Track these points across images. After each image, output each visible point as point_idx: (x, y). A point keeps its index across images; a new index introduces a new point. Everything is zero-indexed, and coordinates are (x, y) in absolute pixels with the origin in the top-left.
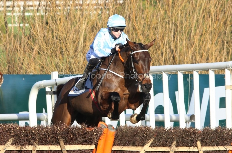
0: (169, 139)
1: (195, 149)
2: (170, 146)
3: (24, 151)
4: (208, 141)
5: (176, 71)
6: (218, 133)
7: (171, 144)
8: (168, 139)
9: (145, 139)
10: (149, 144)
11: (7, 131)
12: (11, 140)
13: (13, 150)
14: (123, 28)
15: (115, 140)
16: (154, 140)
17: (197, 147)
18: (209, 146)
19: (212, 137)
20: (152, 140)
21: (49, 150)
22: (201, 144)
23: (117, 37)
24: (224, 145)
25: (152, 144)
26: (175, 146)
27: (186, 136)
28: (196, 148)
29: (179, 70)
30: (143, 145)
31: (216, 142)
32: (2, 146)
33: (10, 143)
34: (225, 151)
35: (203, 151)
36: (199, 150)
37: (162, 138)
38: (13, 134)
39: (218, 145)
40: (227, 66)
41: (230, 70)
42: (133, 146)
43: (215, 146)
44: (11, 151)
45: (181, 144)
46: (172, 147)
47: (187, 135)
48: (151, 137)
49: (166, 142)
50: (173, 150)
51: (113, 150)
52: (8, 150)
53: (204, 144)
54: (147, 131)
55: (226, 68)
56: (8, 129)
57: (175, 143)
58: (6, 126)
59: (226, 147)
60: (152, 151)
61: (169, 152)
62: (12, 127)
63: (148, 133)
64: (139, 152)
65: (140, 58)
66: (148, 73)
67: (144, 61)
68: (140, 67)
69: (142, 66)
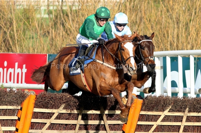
0: (183, 106)
2: (184, 112)
3: (73, 114)
5: (188, 55)
7: (185, 110)
9: (166, 106)
10: (168, 110)
11: (60, 99)
12: (63, 106)
13: (65, 113)
15: (142, 107)
16: (172, 107)
20: (171, 107)
21: (92, 113)
25: (170, 109)
26: (187, 111)
27: (196, 104)
29: (191, 55)
30: (164, 111)
32: (56, 110)
33: (62, 108)
37: (178, 105)
38: (65, 101)
42: (156, 111)
44: (63, 113)
45: (192, 111)
46: (185, 112)
47: (198, 103)
48: (170, 104)
49: (181, 108)
50: (186, 115)
51: (141, 114)
52: (61, 113)
54: (167, 100)
56: (61, 97)
57: (187, 109)
58: (59, 95)
60: (170, 116)
61: (183, 116)
62: (64, 95)
63: (168, 101)
64: (160, 116)
65: (145, 46)
66: (152, 56)
67: (149, 47)
68: (146, 52)
69: (147, 51)
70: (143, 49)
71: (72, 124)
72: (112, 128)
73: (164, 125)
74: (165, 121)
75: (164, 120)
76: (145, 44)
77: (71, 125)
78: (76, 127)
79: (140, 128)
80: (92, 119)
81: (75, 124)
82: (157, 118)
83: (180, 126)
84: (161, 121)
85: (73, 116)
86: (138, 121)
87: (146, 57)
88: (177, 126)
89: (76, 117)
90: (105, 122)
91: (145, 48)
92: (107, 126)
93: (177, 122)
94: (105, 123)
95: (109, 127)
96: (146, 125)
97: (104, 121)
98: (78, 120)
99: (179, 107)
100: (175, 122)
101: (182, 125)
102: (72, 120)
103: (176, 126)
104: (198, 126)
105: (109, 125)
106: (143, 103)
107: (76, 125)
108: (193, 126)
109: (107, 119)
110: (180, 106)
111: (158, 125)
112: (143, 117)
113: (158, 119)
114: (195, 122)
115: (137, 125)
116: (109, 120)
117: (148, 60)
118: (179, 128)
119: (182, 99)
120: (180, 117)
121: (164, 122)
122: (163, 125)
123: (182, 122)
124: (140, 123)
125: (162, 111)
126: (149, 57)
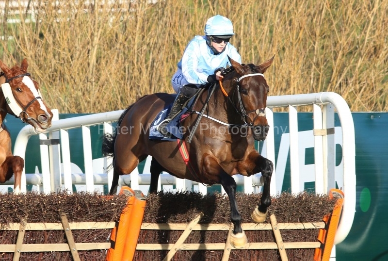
1: (268, 227)
3: (7, 231)
4: (287, 214)
6: (302, 202)
8: (226, 211)
9: (192, 212)
10: (198, 219)
14: (228, 37)
15: (145, 215)
16: (205, 214)
17: (271, 223)
18: (289, 221)
19: (293, 207)
21: (45, 229)
22: (277, 218)
23: (220, 51)
24: (311, 220)
25: (202, 219)
28: (269, 225)
30: (189, 221)
31: (300, 216)
34: (313, 229)
35: (280, 230)
36: (274, 228)
39: (302, 220)
40: (317, 100)
41: (320, 106)
42: (173, 223)
43: (297, 222)
45: (245, 220)
49: (224, 215)
51: (143, 230)
53: (281, 219)
54: (194, 199)
55: (315, 102)
59: (315, 224)
61: (228, 231)
64: (181, 231)
65: (250, 86)
66: (262, 109)
67: (257, 90)
68: (251, 99)
69: (253, 98)
70: (246, 93)
71: (6, 253)
72: (86, 258)
73: (191, 250)
74: (192, 241)
75: (189, 241)
76: (250, 84)
77: (3, 254)
78: (13, 258)
79: (141, 257)
80: (46, 240)
81: (10, 253)
82: (175, 236)
83: (223, 251)
84: (184, 243)
85: (7, 236)
86: (139, 242)
87: (250, 109)
88: (216, 250)
89: (13, 238)
90: (71, 246)
91: (249, 91)
92: (76, 255)
93: (216, 244)
94: (72, 249)
95: (81, 256)
96: (155, 250)
97: (70, 244)
98: (17, 243)
99: (219, 213)
100: (212, 242)
101: (227, 248)
102: (5, 244)
103: (214, 250)
104: (258, 250)
105: (79, 251)
106: (146, 208)
107: (13, 253)
108: (249, 250)
109: (75, 240)
110: (222, 211)
111: (179, 251)
112: (147, 234)
113: (177, 238)
114: (253, 241)
115: (137, 250)
116: (79, 242)
117: (255, 116)
118: (220, 256)
119: (224, 198)
120: (221, 233)
121: (190, 243)
122: (188, 251)
123: (225, 243)
124: (142, 247)
125: (185, 222)
126: (257, 111)
